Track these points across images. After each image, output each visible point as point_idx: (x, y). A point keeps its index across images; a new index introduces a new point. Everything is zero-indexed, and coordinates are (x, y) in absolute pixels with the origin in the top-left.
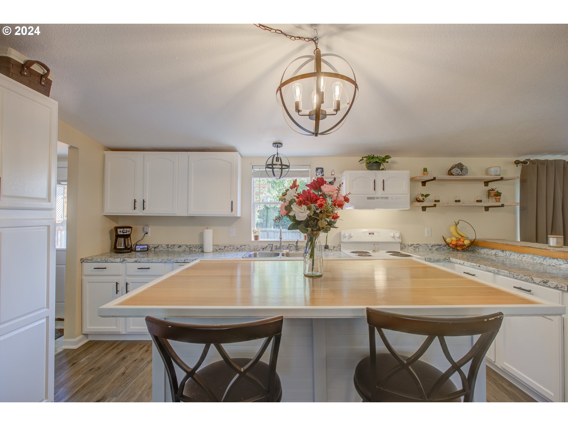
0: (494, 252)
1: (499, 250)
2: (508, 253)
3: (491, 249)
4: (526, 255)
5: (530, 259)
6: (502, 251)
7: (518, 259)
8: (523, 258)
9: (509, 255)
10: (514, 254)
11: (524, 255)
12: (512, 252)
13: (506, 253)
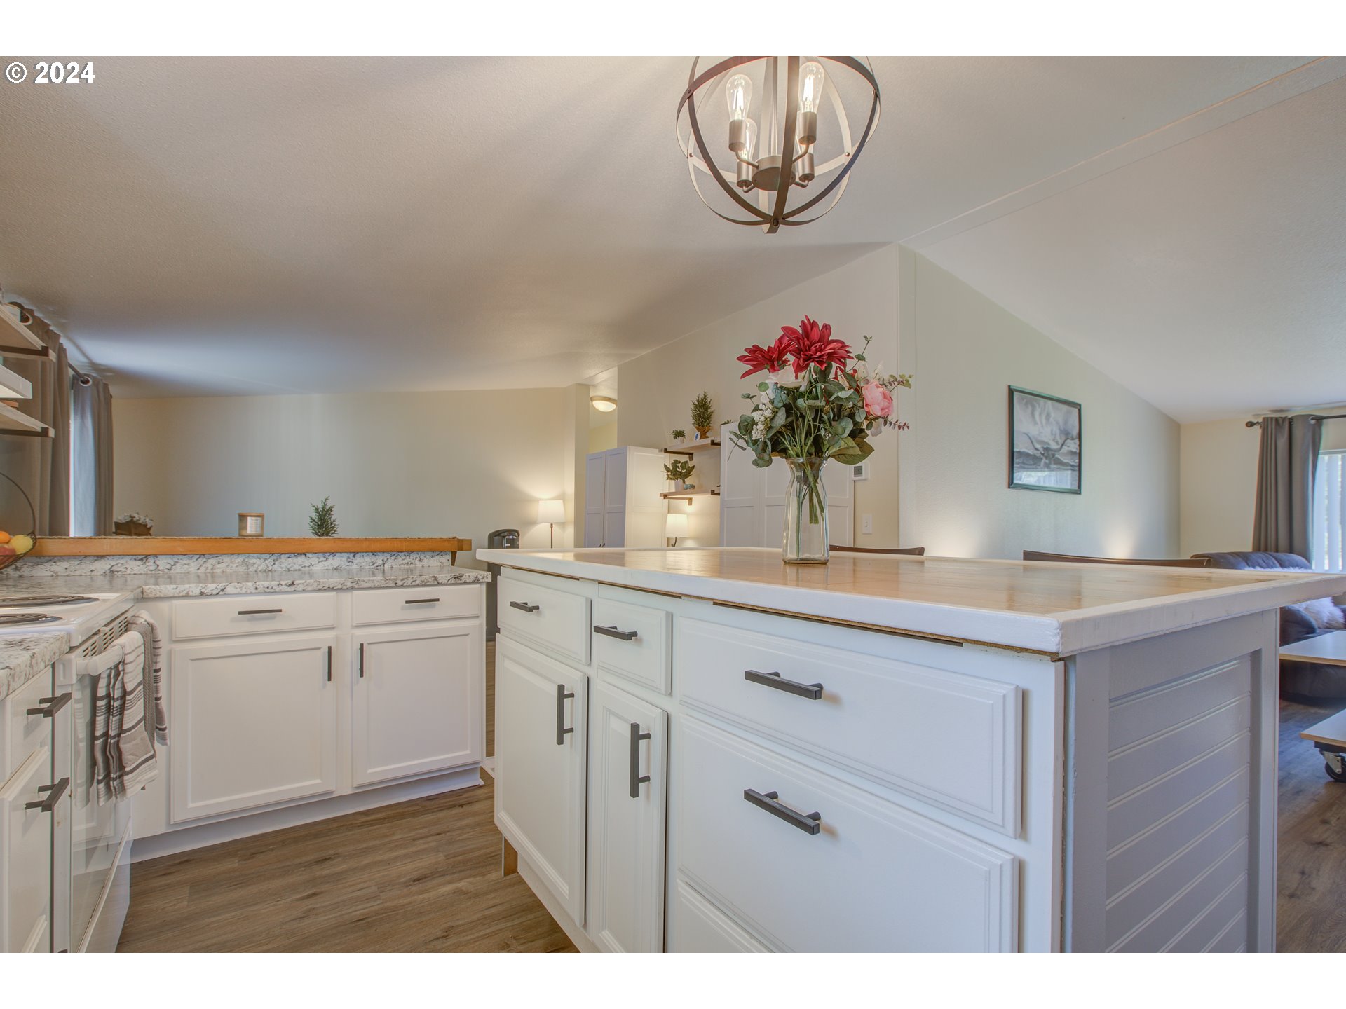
1: (127, 558)
2: (163, 562)
4: (226, 559)
5: (237, 566)
6: (142, 559)
7: (203, 569)
8: (219, 566)
9: (169, 566)
10: (186, 562)
11: (219, 559)
12: (181, 557)
13: (157, 562)
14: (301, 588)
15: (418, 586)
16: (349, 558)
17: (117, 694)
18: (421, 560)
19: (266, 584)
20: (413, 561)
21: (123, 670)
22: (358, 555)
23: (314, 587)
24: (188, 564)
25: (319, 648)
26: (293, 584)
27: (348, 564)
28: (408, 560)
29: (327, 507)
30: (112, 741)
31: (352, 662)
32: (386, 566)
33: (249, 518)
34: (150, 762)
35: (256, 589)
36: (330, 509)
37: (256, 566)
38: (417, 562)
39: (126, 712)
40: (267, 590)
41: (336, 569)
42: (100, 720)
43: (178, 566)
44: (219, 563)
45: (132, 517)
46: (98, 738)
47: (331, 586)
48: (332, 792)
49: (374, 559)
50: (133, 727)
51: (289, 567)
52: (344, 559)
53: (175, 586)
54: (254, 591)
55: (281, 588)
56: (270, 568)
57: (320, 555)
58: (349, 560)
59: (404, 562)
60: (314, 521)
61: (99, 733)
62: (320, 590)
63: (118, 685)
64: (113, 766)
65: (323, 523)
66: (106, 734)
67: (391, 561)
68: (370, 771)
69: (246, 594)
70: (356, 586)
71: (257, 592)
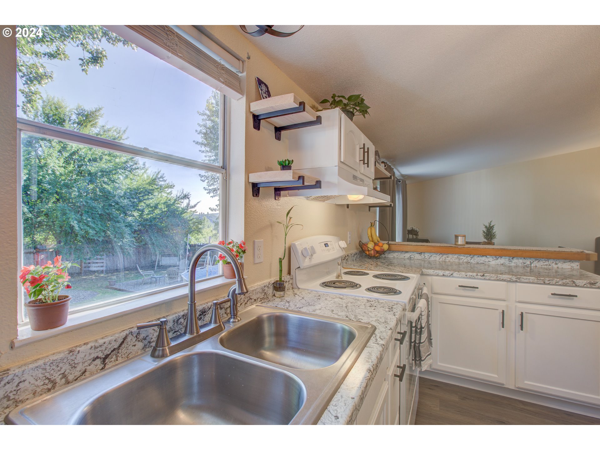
0: (407, 255)
1: (415, 253)
2: (427, 255)
3: (403, 253)
4: (450, 256)
5: (455, 259)
6: (420, 254)
7: (441, 260)
8: (447, 258)
9: (429, 257)
11: (448, 255)
12: (433, 254)
13: (425, 255)
14: (488, 278)
15: (560, 285)
16: (509, 259)
17: (419, 327)
18: (556, 264)
19: (471, 274)
20: (551, 264)
21: (421, 318)
22: (515, 258)
23: (495, 278)
24: (436, 257)
25: (497, 310)
26: (483, 275)
27: (509, 262)
28: (547, 263)
29: (491, 225)
30: (417, 345)
31: (515, 320)
32: (532, 265)
33: (459, 237)
34: (429, 356)
35: (466, 276)
36: (493, 226)
37: (463, 260)
38: (553, 265)
39: (422, 335)
40: (471, 277)
41: (502, 264)
42: (413, 335)
43: (432, 257)
44: (448, 257)
45: (413, 228)
46: (413, 343)
47: (504, 279)
48: (503, 384)
49: (525, 261)
50: (424, 342)
51: (478, 261)
52: (507, 260)
53: (433, 271)
54: (465, 277)
55: (478, 277)
56: (469, 261)
57: (494, 257)
58: (510, 260)
59: (544, 264)
60: (485, 232)
61: (413, 340)
62: (498, 280)
63: (419, 323)
64: (417, 355)
65: (489, 234)
66: (415, 341)
67: (535, 263)
68: (526, 382)
69: (462, 277)
70: (518, 281)
71: (466, 277)
